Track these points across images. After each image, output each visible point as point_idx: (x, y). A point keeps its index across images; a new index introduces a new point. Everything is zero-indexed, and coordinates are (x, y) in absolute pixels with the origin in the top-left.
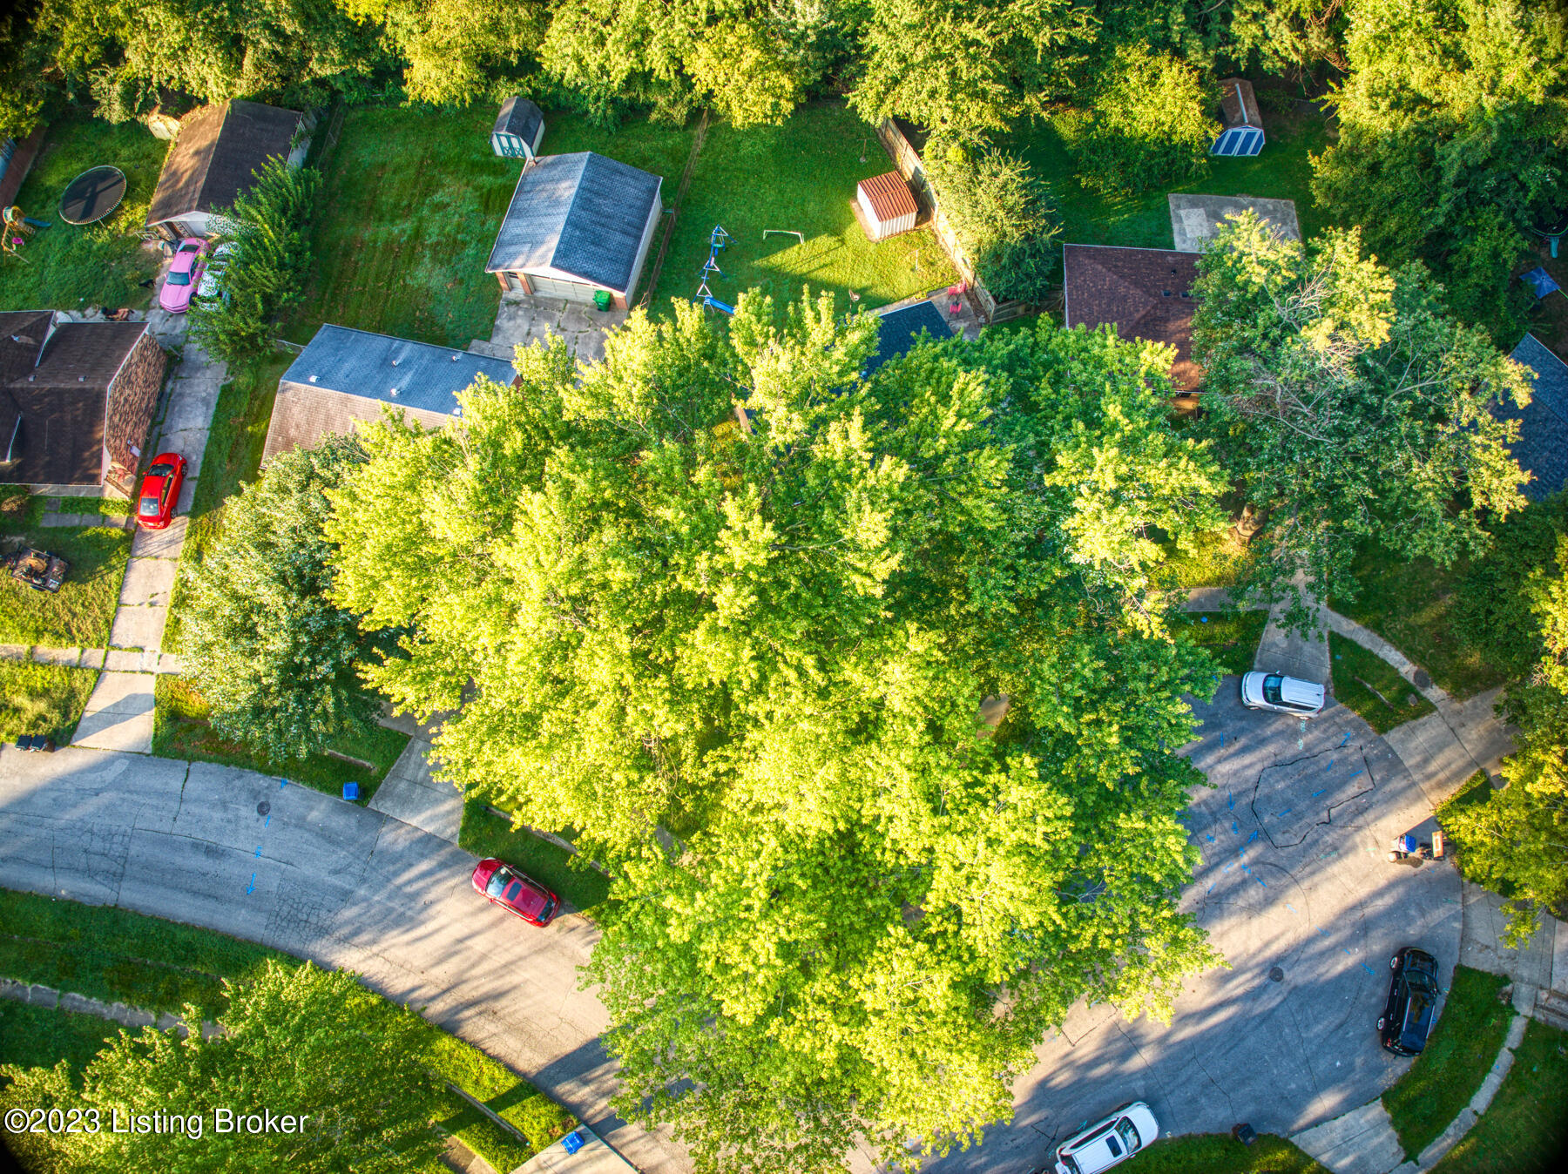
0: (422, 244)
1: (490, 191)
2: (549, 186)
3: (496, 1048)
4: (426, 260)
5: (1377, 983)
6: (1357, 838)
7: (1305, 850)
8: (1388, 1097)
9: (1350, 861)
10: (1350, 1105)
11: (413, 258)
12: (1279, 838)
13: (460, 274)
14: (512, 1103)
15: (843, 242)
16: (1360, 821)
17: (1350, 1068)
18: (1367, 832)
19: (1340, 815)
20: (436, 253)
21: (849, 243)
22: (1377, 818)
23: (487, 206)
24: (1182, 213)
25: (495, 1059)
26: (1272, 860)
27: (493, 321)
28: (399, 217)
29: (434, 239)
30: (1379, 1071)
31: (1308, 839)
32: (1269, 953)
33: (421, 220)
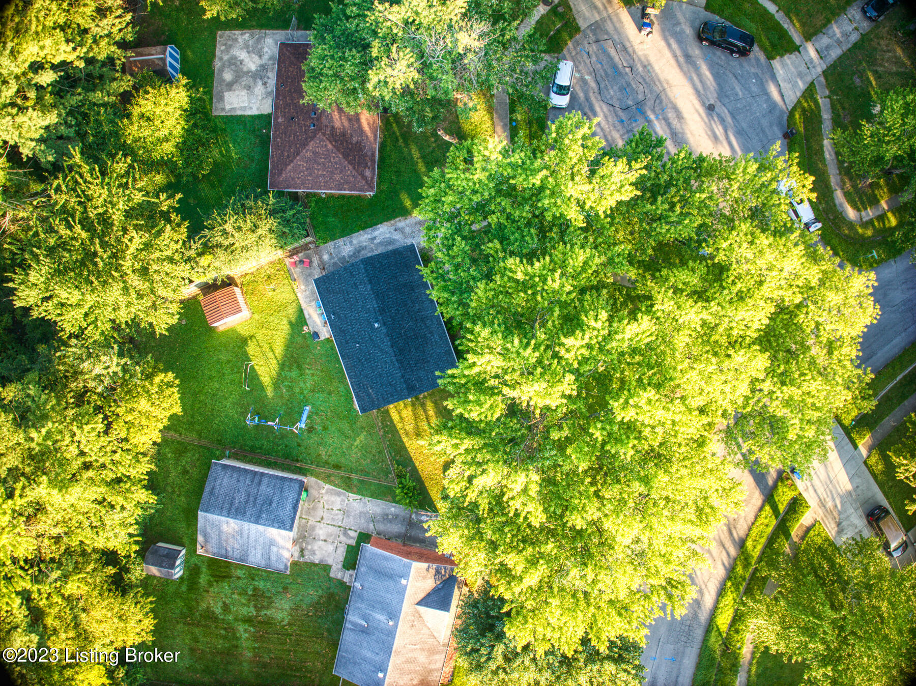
0: (256, 616)
1: (213, 576)
2: (224, 537)
3: (751, 518)
4: (268, 613)
5: (714, 54)
6: (640, 53)
7: (646, 83)
8: (770, 57)
9: (653, 59)
10: (774, 77)
11: (268, 622)
12: (641, 97)
13: (280, 590)
14: (777, 506)
15: (251, 337)
16: (630, 50)
17: (756, 75)
18: (636, 47)
19: (627, 61)
20: (263, 607)
21: (253, 332)
22: (629, 40)
23: (225, 577)
24: (228, 107)
25: (756, 517)
26: (652, 102)
27: (316, 565)
28: (234, 634)
29: (252, 609)
30: (757, 60)
31: (641, 80)
32: (701, 110)
33: (236, 620)
